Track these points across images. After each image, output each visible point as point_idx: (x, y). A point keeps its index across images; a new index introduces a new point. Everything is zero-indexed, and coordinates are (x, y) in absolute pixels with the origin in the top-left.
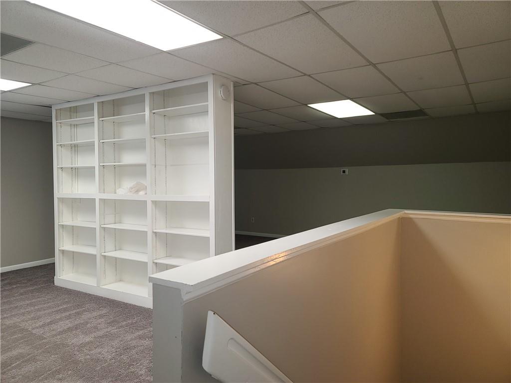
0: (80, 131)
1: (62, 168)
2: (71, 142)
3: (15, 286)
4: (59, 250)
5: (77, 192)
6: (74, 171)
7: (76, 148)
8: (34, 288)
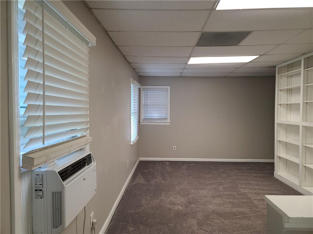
0: (294, 79)
1: (280, 104)
2: (288, 87)
3: (252, 171)
4: (277, 156)
5: (290, 121)
6: (288, 106)
7: (291, 91)
8: (262, 175)
